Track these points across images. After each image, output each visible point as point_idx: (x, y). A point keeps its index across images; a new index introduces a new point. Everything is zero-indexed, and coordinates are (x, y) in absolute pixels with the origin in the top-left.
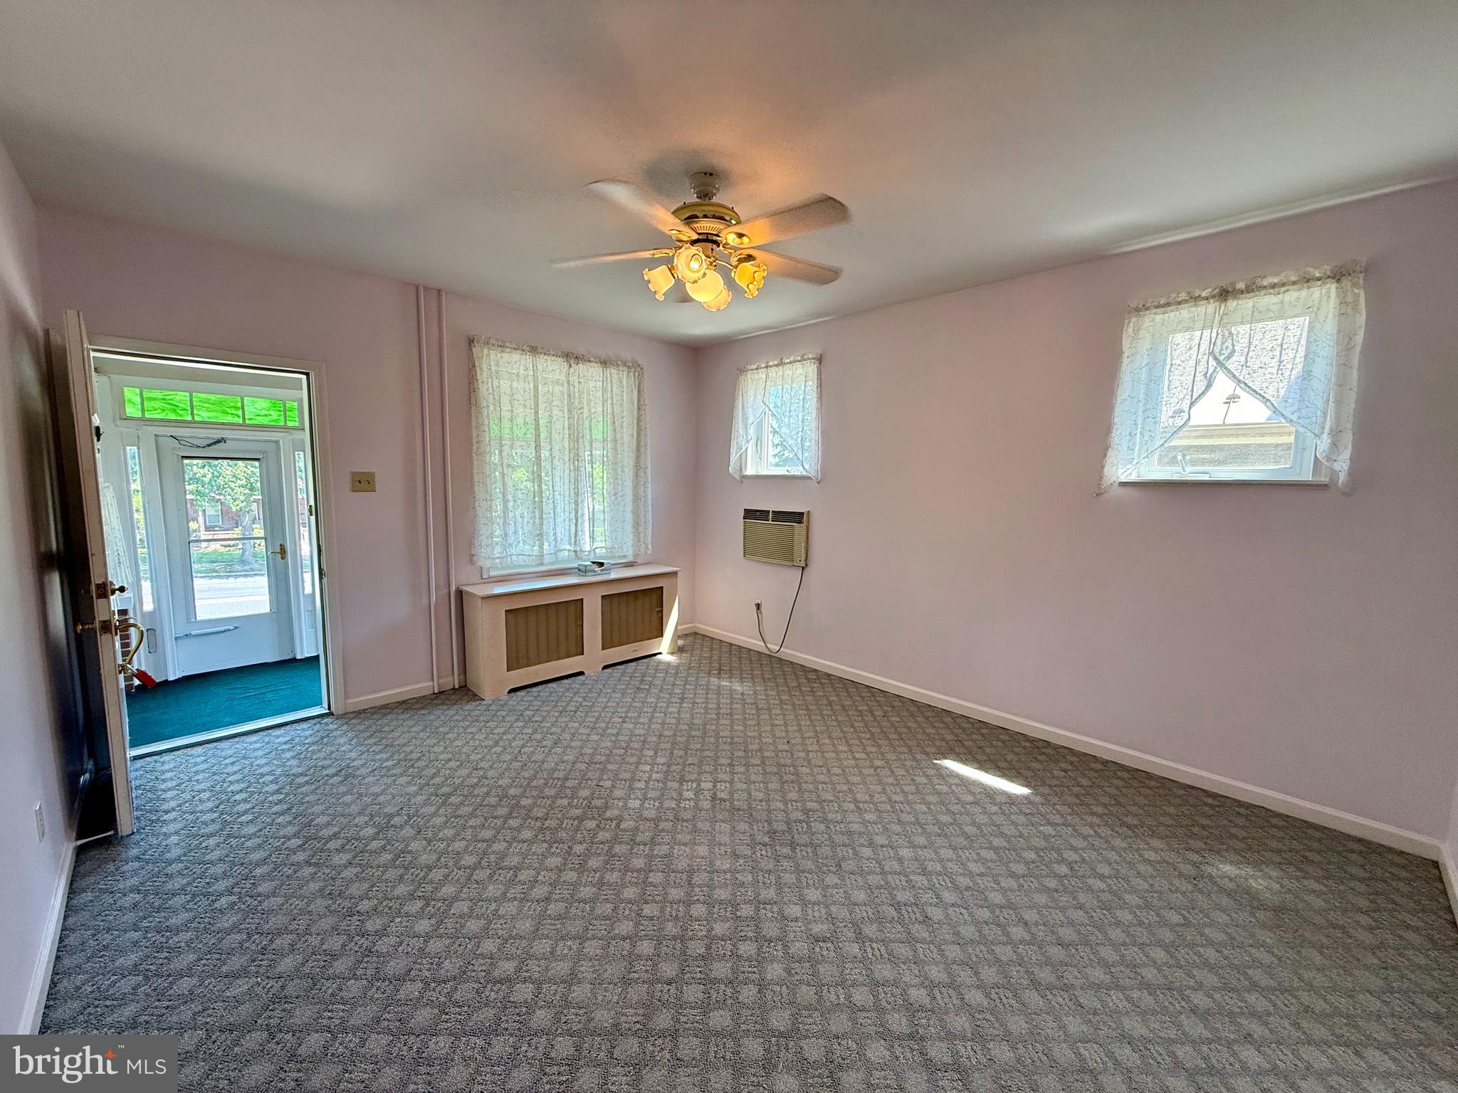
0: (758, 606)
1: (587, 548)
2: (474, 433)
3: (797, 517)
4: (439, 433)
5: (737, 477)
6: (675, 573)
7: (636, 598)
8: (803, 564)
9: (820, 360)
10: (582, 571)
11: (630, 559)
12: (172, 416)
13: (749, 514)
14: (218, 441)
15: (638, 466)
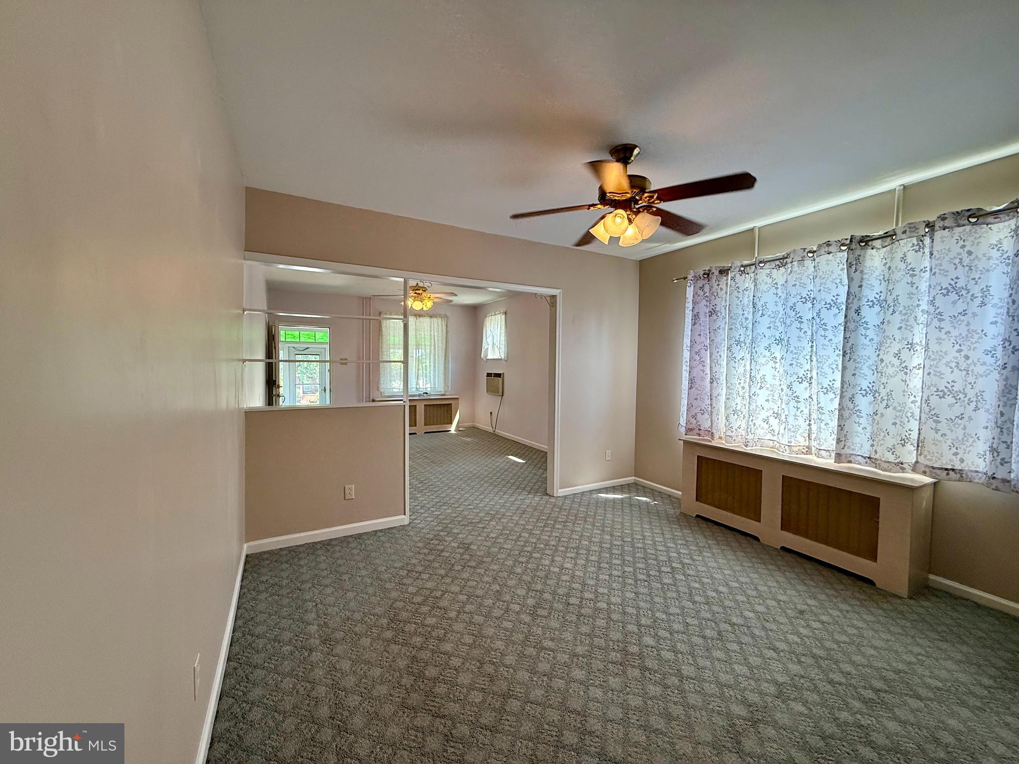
0: (491, 413)
1: (421, 387)
2: (380, 344)
3: (499, 375)
4: (368, 344)
5: (485, 359)
6: (458, 398)
7: (444, 407)
8: (501, 394)
9: (506, 313)
10: (420, 395)
11: (443, 393)
12: (294, 340)
13: (489, 375)
14: (307, 348)
15: (446, 356)
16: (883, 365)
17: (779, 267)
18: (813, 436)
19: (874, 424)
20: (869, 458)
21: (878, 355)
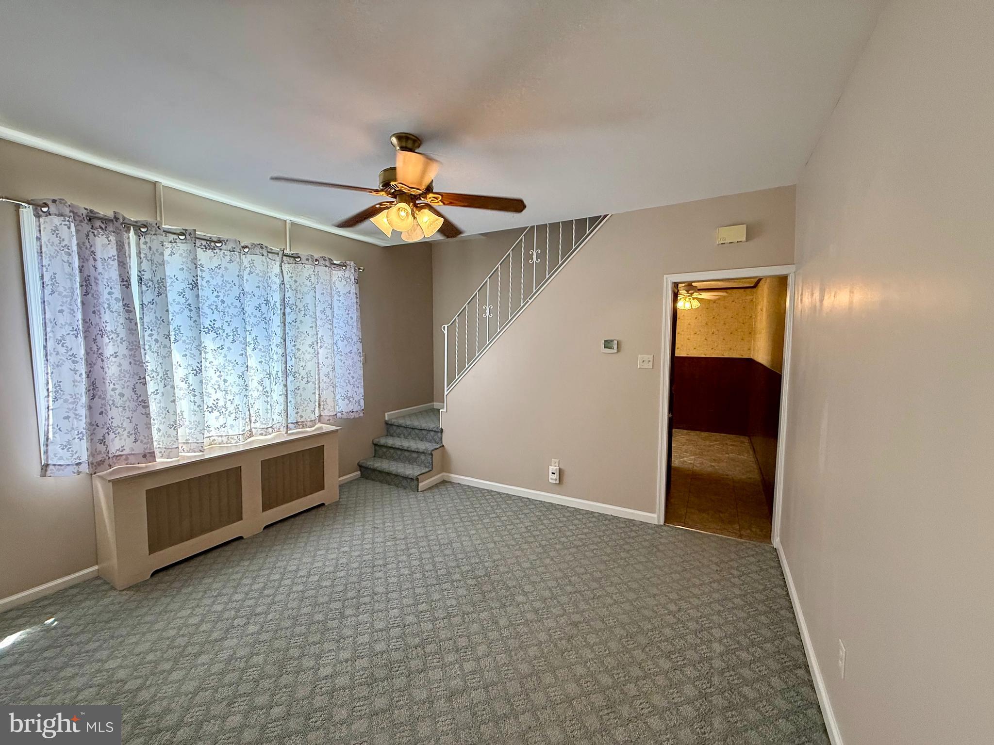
16: (300, 353)
17: (206, 248)
18: (253, 419)
19: (298, 396)
20: (297, 423)
21: (295, 345)
